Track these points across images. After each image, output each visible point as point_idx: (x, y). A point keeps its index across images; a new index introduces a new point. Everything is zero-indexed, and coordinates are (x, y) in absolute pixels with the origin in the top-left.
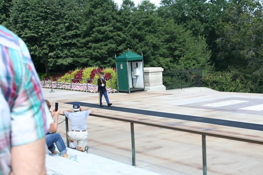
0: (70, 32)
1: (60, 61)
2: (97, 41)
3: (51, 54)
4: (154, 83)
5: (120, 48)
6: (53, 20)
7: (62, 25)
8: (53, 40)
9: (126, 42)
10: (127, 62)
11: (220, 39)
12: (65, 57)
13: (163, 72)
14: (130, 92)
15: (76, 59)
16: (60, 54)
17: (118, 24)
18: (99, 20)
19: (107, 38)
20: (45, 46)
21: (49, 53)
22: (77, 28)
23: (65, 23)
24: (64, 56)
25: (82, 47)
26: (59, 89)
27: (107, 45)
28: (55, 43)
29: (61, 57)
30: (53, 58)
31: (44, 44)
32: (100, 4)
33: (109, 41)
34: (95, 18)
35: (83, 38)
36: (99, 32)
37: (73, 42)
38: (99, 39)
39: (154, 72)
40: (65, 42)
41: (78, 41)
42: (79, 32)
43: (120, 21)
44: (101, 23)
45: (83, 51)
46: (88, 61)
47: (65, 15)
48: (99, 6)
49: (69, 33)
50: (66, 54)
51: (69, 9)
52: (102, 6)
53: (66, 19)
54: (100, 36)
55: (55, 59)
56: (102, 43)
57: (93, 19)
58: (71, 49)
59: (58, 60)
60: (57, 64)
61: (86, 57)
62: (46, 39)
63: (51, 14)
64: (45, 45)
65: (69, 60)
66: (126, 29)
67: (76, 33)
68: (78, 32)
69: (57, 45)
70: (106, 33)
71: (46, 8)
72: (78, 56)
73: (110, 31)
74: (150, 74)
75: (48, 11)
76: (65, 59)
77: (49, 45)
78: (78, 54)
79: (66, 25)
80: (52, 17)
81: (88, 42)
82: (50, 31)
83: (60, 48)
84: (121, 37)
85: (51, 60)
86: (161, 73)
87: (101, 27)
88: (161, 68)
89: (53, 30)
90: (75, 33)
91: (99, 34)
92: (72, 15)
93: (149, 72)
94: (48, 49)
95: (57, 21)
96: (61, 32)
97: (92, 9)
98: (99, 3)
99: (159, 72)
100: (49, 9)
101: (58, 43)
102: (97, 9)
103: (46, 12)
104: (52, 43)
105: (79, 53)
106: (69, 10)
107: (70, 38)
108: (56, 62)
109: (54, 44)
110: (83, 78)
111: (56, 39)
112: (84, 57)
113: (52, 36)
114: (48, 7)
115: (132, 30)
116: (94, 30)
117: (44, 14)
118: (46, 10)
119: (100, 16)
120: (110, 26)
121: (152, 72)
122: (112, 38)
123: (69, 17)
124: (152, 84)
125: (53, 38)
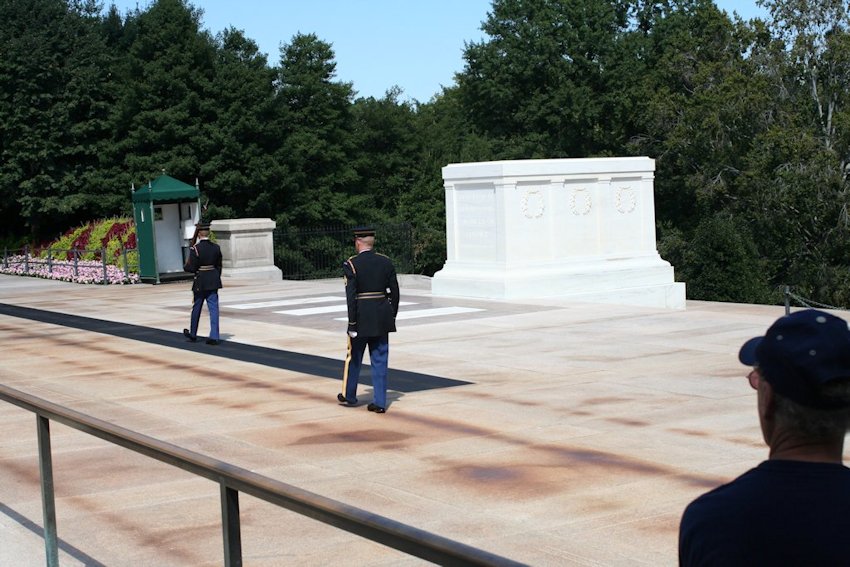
0: (80, 125)
1: (48, 203)
2: (146, 148)
3: (26, 184)
4: (248, 261)
5: (206, 168)
6: (32, 92)
7: (60, 107)
8: (30, 146)
9: (223, 151)
10: (152, 204)
11: (638, 141)
12: (66, 193)
13: (274, 231)
14: (158, 282)
15: (92, 197)
16: (50, 184)
17: (206, 104)
18: (154, 92)
19: (171, 140)
20: (12, 164)
21: (21, 180)
22: (102, 114)
23: (69, 100)
24: (63, 189)
25: (108, 166)
26: (29, 275)
27: (168, 159)
28: (37, 154)
29: (54, 192)
30: (31, 195)
31: (8, 157)
32: (161, 49)
33: (176, 149)
34: (142, 86)
35: (117, 140)
36: (150, 123)
37: (87, 152)
38: (150, 142)
39: (245, 231)
40: (68, 151)
41: (100, 149)
42: (104, 125)
43: (211, 95)
44: (159, 100)
45: (112, 176)
46: (119, 203)
47: (69, 78)
48: (158, 53)
49: (78, 129)
50: (69, 183)
51: (82, 62)
52: (165, 53)
53: (72, 90)
54: (152, 134)
55: (35, 198)
56: (159, 155)
57: (137, 89)
58: (85, 171)
59: (43, 201)
60: (40, 210)
61: (118, 193)
62: (13, 144)
63: (28, 76)
64: (9, 161)
65: (76, 201)
66: (226, 115)
67: (98, 126)
68: (103, 123)
69: (42, 160)
70: (166, 127)
71: (14, 61)
72: (97, 190)
73: (178, 122)
74: (233, 236)
75: (20, 67)
76: (66, 197)
77: (21, 158)
78: (97, 184)
79: (71, 105)
80: (30, 84)
81: (125, 151)
82: (21, 120)
83: (51, 168)
84: (210, 138)
85: (26, 201)
86: (270, 235)
87: (158, 111)
88: (269, 220)
89: (32, 121)
90: (91, 128)
91: (152, 129)
92: (88, 79)
93: (231, 229)
94: (20, 170)
95: (43, 96)
96: (55, 125)
97: (138, 63)
98: (158, 46)
99: (261, 231)
100: (20, 63)
101: (44, 153)
102: (152, 62)
103: (13, 72)
104: (27, 154)
105: (100, 179)
106: (84, 65)
107: (81, 140)
108: (38, 205)
109: (33, 156)
110: (86, 247)
111: (38, 144)
112: (112, 191)
113: (26, 134)
114: (19, 59)
115: (241, 120)
116: (137, 118)
117: (9, 77)
118: (14, 66)
119: (155, 82)
120: (180, 110)
121: (239, 232)
122: (184, 140)
123: (78, 83)
124: (241, 262)
125: (29, 141)
